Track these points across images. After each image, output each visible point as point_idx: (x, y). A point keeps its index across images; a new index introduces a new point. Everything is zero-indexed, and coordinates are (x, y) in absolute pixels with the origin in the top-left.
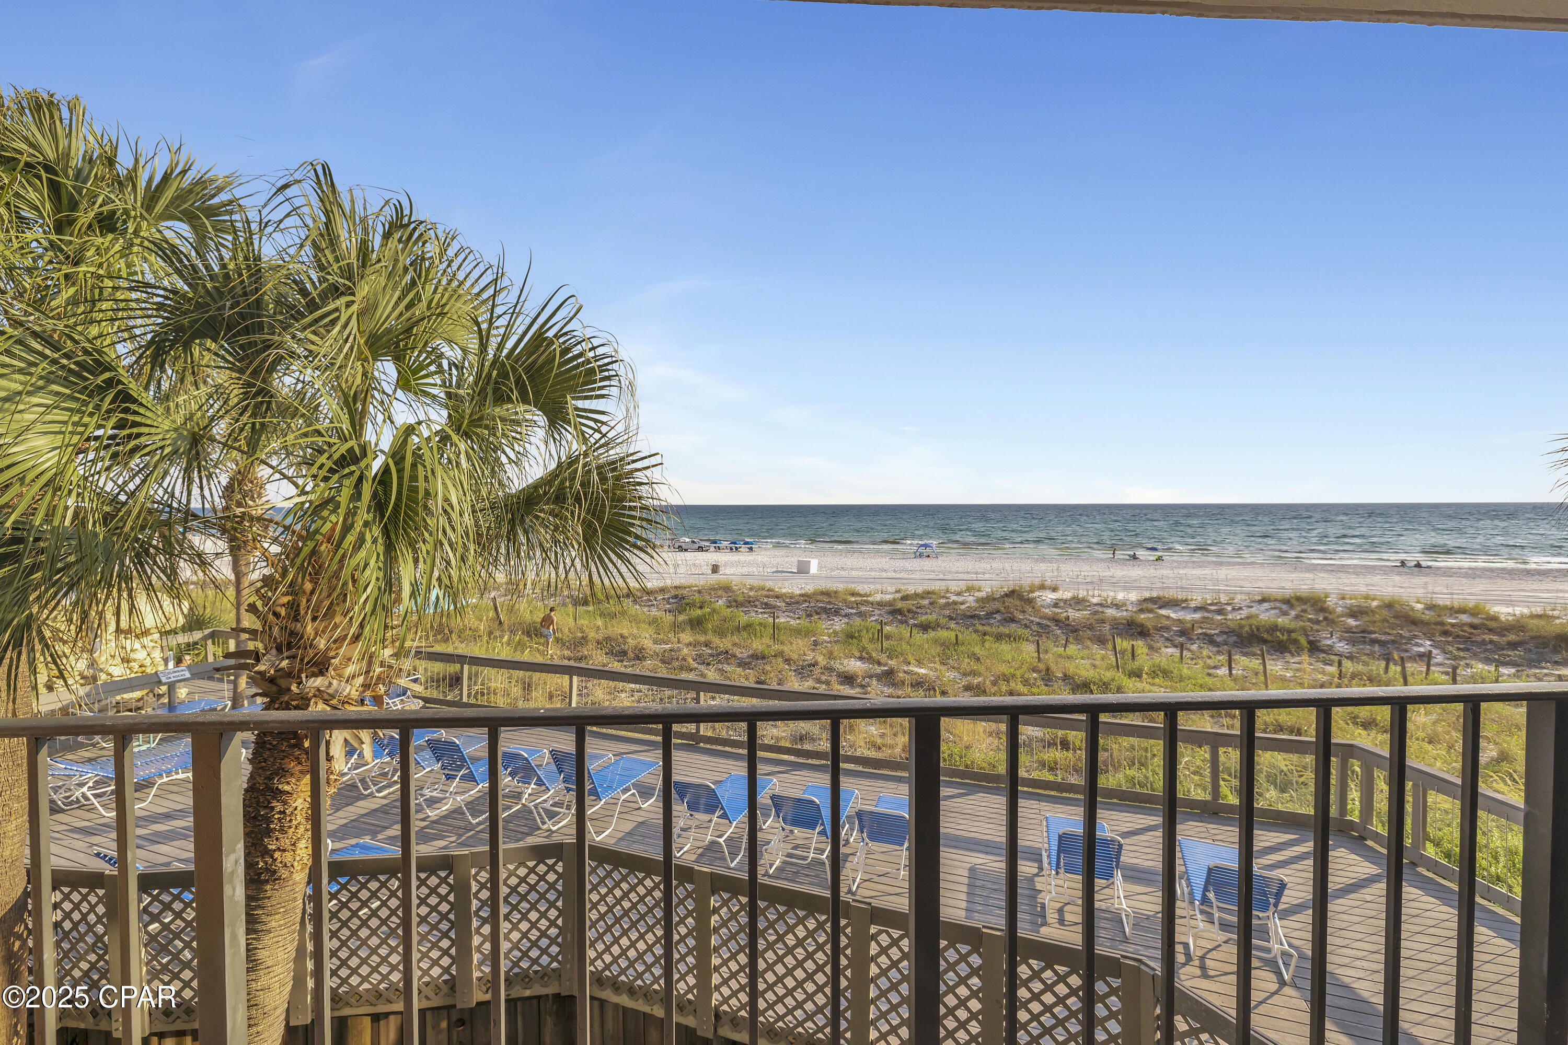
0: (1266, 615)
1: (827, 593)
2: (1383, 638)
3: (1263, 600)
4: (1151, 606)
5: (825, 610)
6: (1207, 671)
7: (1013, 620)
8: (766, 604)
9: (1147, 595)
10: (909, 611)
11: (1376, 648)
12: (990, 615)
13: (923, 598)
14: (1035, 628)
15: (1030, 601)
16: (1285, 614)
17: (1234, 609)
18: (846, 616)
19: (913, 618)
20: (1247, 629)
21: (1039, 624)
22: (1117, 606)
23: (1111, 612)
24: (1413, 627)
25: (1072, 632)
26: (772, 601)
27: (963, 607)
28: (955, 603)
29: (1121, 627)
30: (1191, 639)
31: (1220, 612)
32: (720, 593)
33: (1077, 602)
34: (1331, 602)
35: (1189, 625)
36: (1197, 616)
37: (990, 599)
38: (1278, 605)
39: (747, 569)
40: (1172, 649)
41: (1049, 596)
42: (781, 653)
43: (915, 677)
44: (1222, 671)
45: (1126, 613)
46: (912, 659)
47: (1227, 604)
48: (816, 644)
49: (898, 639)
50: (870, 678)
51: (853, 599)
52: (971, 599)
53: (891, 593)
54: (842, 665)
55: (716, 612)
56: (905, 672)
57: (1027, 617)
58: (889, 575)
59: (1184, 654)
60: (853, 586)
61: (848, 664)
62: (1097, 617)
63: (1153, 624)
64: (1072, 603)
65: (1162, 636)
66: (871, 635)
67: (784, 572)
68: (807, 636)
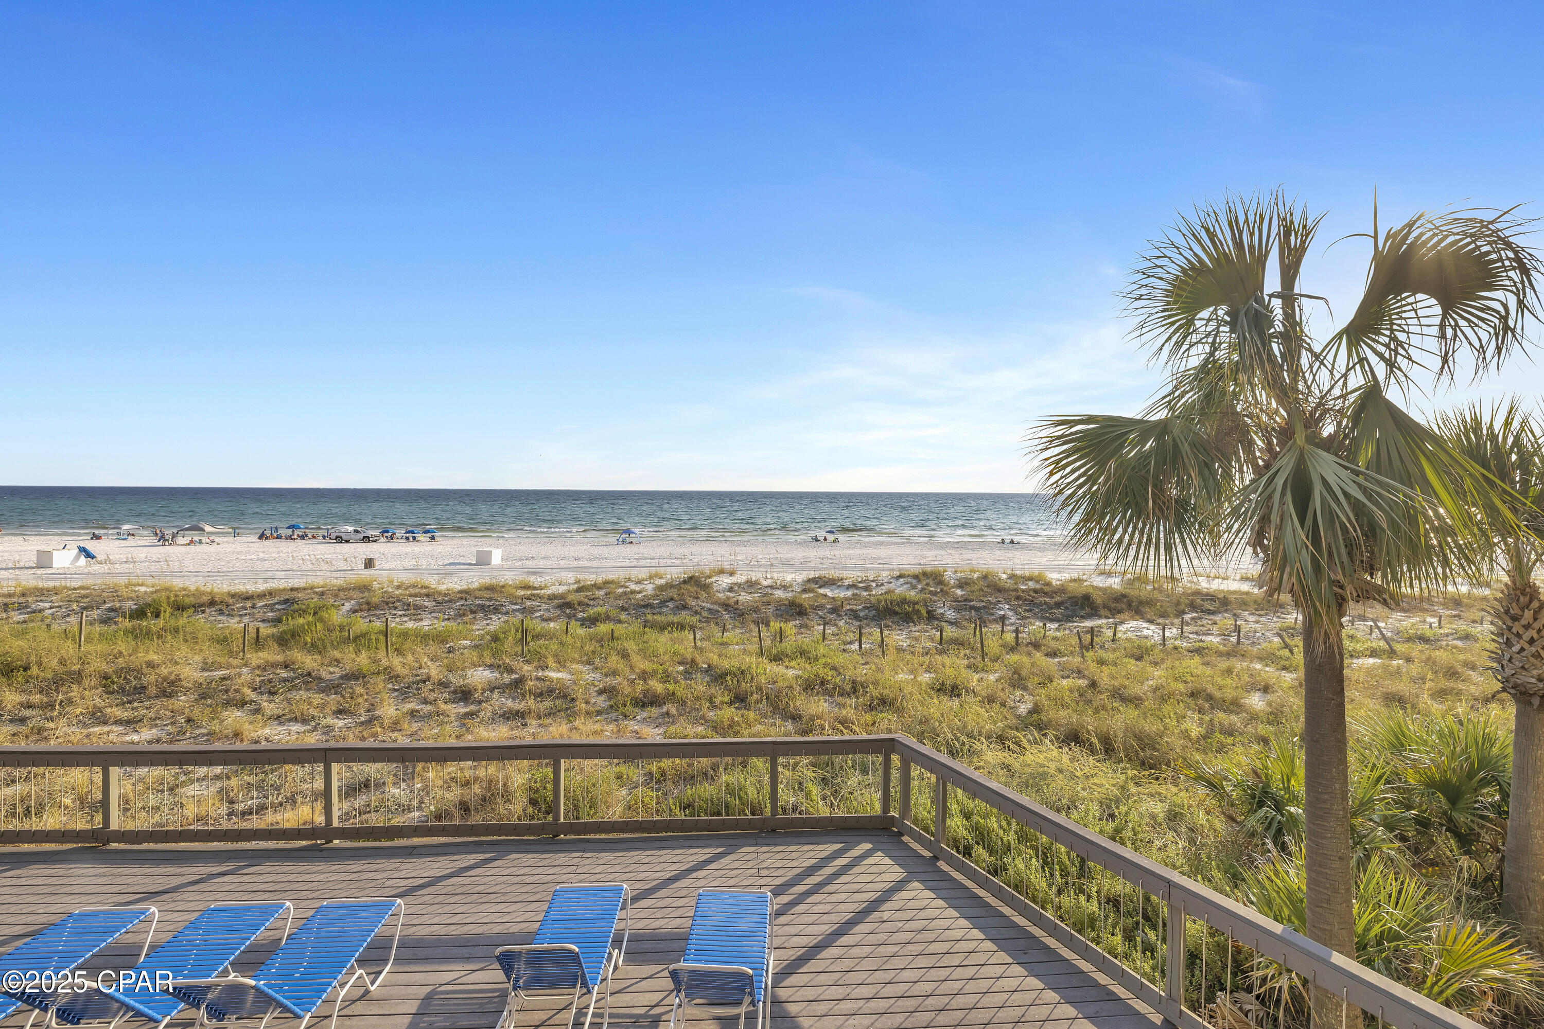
0: (900, 590)
1: (490, 588)
2: (978, 604)
3: (900, 577)
4: (813, 586)
5: (483, 608)
6: (843, 647)
7: (685, 607)
8: (410, 605)
9: (812, 576)
10: (580, 603)
11: (973, 613)
12: (663, 603)
13: (599, 588)
14: (705, 614)
15: (706, 587)
16: (914, 587)
17: (877, 585)
18: (507, 613)
19: (583, 611)
20: (883, 603)
21: (709, 609)
22: (785, 587)
23: (779, 594)
24: (998, 594)
25: (740, 615)
27: (640, 596)
28: (633, 592)
29: (783, 608)
30: (840, 616)
31: (867, 588)
32: (352, 593)
33: (751, 585)
34: (948, 576)
35: (840, 603)
36: (849, 593)
37: (669, 586)
38: (910, 580)
39: (414, 562)
40: (821, 627)
41: (726, 581)
42: (385, 669)
43: (548, 683)
44: (855, 646)
45: (790, 594)
46: (551, 662)
47: (873, 581)
48: (450, 650)
49: (551, 638)
50: (492, 690)
51: (522, 593)
52: (651, 587)
53: (570, 584)
54: (464, 677)
55: (321, 620)
56: (538, 679)
57: (700, 603)
58: (580, 563)
59: (827, 631)
60: (533, 577)
61: (472, 676)
62: (765, 599)
63: (811, 603)
64: (746, 586)
65: (817, 614)
66: (519, 636)
67: (459, 564)
68: (444, 641)
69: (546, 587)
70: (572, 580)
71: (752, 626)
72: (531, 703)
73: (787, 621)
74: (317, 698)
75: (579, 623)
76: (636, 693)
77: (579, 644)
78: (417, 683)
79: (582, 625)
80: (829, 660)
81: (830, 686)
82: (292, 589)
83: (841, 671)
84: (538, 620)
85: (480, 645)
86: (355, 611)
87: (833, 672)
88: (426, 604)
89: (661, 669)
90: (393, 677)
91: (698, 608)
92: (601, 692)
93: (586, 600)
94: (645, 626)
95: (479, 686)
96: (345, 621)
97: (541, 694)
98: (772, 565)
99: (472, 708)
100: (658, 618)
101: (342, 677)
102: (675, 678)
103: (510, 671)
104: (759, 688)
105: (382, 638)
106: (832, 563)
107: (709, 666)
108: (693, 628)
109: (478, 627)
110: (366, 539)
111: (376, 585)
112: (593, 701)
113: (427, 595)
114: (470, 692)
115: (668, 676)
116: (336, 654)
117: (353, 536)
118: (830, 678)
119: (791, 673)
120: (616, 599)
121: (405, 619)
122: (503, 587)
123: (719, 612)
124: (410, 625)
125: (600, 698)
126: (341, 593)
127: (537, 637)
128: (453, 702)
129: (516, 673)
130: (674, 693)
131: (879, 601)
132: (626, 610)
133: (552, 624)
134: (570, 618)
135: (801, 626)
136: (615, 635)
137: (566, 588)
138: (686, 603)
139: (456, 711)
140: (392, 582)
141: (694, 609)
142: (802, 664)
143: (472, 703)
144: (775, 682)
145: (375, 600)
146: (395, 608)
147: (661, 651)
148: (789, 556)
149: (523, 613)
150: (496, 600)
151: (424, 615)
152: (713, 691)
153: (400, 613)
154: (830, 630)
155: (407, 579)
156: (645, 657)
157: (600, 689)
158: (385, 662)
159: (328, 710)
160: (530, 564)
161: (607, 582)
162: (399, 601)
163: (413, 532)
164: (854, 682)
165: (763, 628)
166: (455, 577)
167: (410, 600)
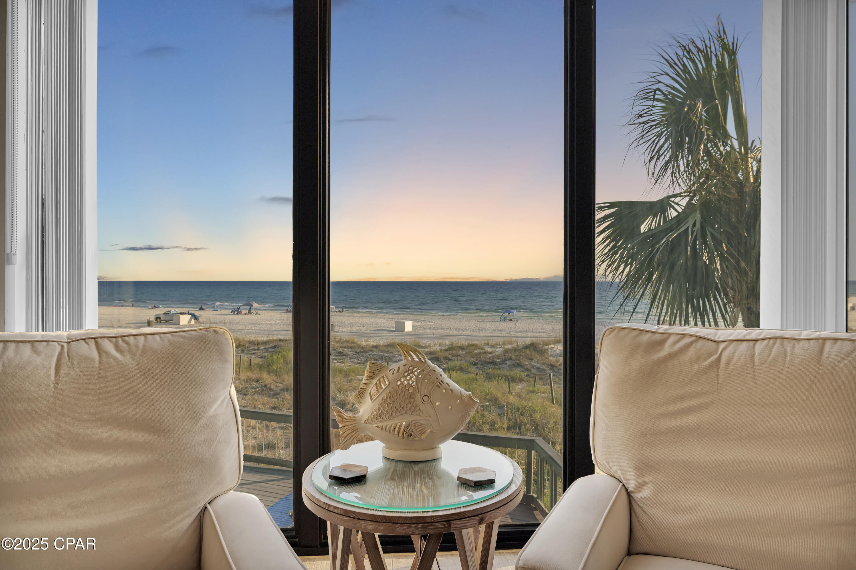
13: (463, 349)
14: (534, 371)
27: (490, 356)
37: (512, 350)
39: (358, 328)
53: (444, 346)
67: (385, 330)
70: (447, 343)
88: (349, 353)
91: (529, 367)
93: (450, 357)
94: (487, 377)
113: (351, 348)
120: (472, 357)
123: (545, 370)
132: (476, 365)
138: (520, 363)
141: (526, 367)
150: (391, 353)
161: (470, 345)
167: (341, 350)
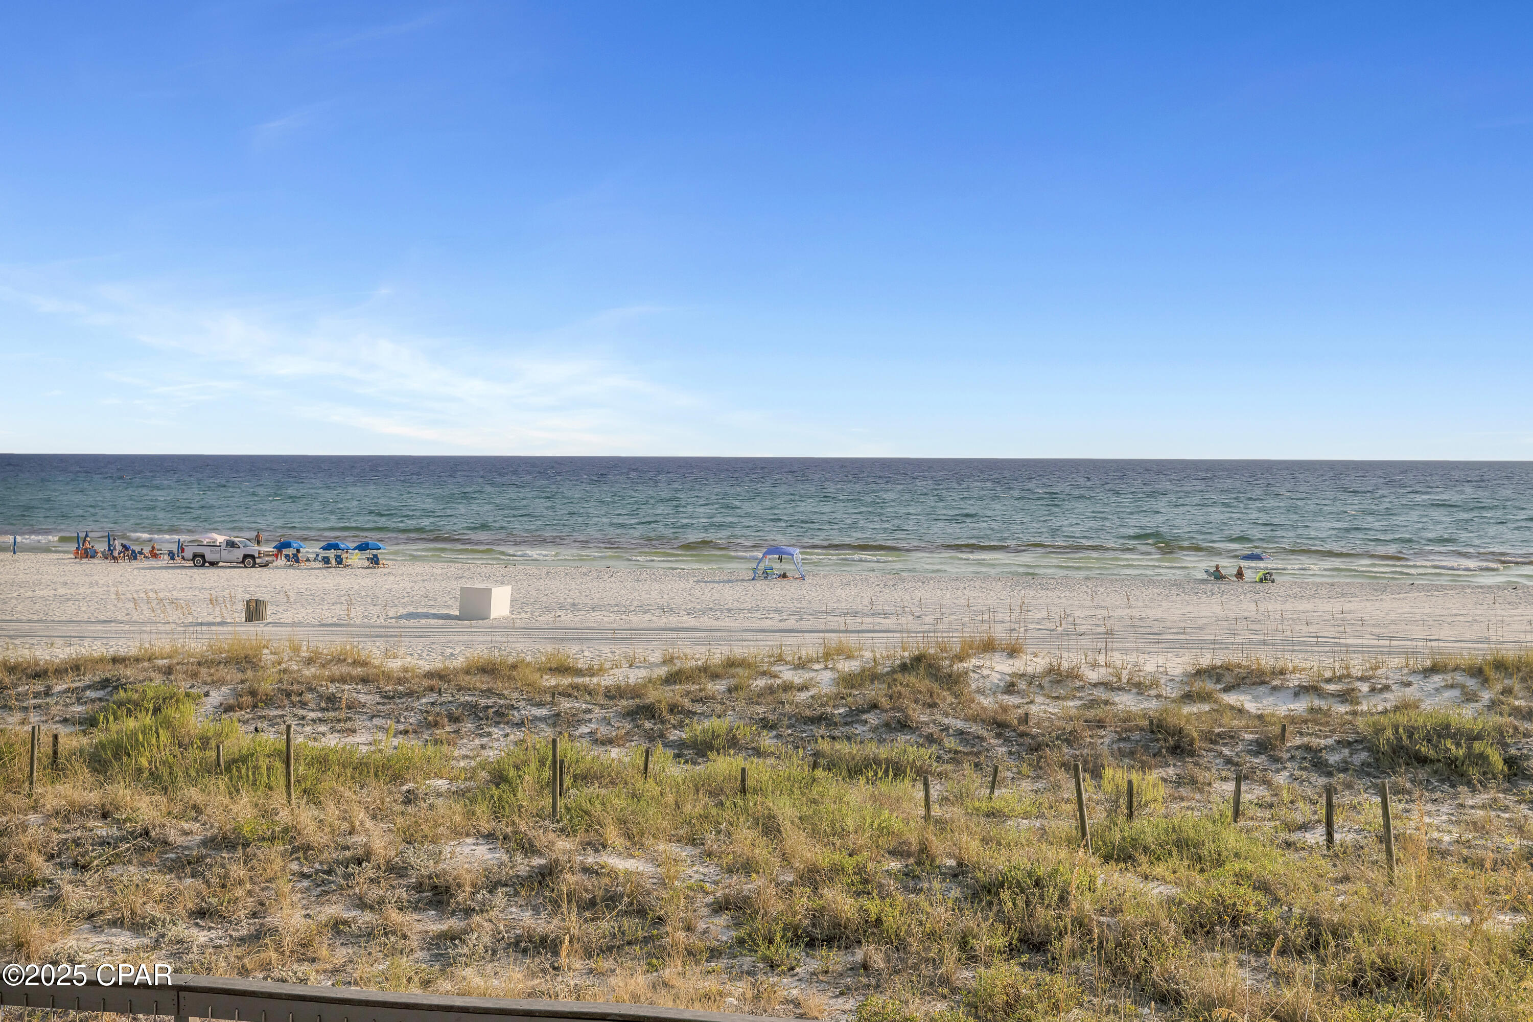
0: (1434, 702)
1: (487, 669)
3: (1433, 670)
4: (1210, 686)
5: (473, 710)
6: (1285, 835)
7: (904, 726)
8: (332, 700)
9: (1206, 660)
10: (672, 709)
12: (855, 715)
13: (715, 676)
14: (950, 743)
15: (952, 681)
16: (1470, 697)
17: (1373, 690)
18: (520, 724)
19: (680, 726)
20: (1389, 733)
21: (960, 733)
22: (1139, 687)
23: (1126, 702)
25: (1031, 750)
26: (347, 692)
27: (802, 696)
28: (787, 687)
29: (1136, 736)
30: (1276, 760)
31: (1345, 697)
32: (223, 671)
33: (1058, 679)
35: (1277, 730)
36: (1300, 706)
38: (1459, 678)
39: (339, 610)
40: (1230, 786)
41: (998, 668)
42: (286, 830)
43: (606, 880)
44: (1316, 837)
45: (1153, 704)
46: (612, 834)
47: (1361, 679)
48: (410, 799)
49: (613, 783)
50: (492, 889)
51: (553, 682)
52: (827, 676)
53: (651, 666)
54: (437, 857)
55: (168, 724)
56: (586, 870)
57: (939, 717)
58: (674, 620)
59: (1245, 797)
60: (575, 648)
61: (453, 854)
62: (1090, 714)
63: (1205, 728)
64: (1046, 682)
65: (1220, 754)
66: (547, 774)
67: (427, 616)
68: (397, 778)
69: (601, 670)
70: (656, 657)
71: (1061, 775)
72: (572, 920)
73: (1144, 767)
74: (161, 883)
75: (670, 752)
76: (795, 914)
77: (670, 799)
78: (346, 863)
79: (678, 756)
80: (1250, 867)
81: (1252, 929)
82: (115, 660)
83: (1281, 893)
84: (585, 743)
85: (469, 790)
86: (229, 709)
87: (1259, 896)
88: (362, 698)
89: (849, 864)
90: (302, 850)
91: (933, 729)
92: (719, 907)
93: (686, 702)
94: (815, 766)
95: (467, 878)
96: (211, 728)
97: (592, 903)
98: (1109, 633)
99: (453, 923)
100: (842, 747)
101: (204, 843)
102: (881, 886)
103: (529, 848)
104: (1081, 924)
105: (279, 765)
106: (1256, 632)
107: (960, 865)
108: (923, 774)
109: (464, 752)
110: (249, 560)
111: (267, 657)
112: (701, 926)
113: (365, 680)
114: (448, 889)
115: (866, 882)
116: (195, 794)
117: (225, 554)
118: (1252, 910)
119: (1155, 891)
120: (751, 702)
121: (323, 728)
122: (514, 667)
123: (982, 739)
124: (332, 741)
125: (716, 920)
126: (203, 671)
127: (584, 778)
128: (416, 909)
129: (541, 855)
130: (879, 922)
131: (1379, 730)
132: (773, 727)
133: (614, 753)
134: (651, 739)
135: (1179, 782)
136: (749, 782)
137: (643, 673)
138: (907, 717)
139: (419, 927)
140: (296, 650)
141: (926, 731)
142: (1183, 872)
143: (453, 913)
144: (1115, 911)
145: (266, 687)
146: (303, 705)
147: (851, 823)
148: (1149, 612)
149: (554, 725)
150: (500, 696)
151: (360, 722)
152: (969, 922)
153: (312, 715)
154: (1252, 793)
155: (329, 644)
156: (814, 833)
157: (717, 902)
158: (284, 816)
159: (179, 909)
160: (568, 618)
161: (731, 663)
162: (311, 690)
163: (336, 547)
164: (1313, 922)
165: (1088, 784)
166: (419, 645)
167: (332, 689)
